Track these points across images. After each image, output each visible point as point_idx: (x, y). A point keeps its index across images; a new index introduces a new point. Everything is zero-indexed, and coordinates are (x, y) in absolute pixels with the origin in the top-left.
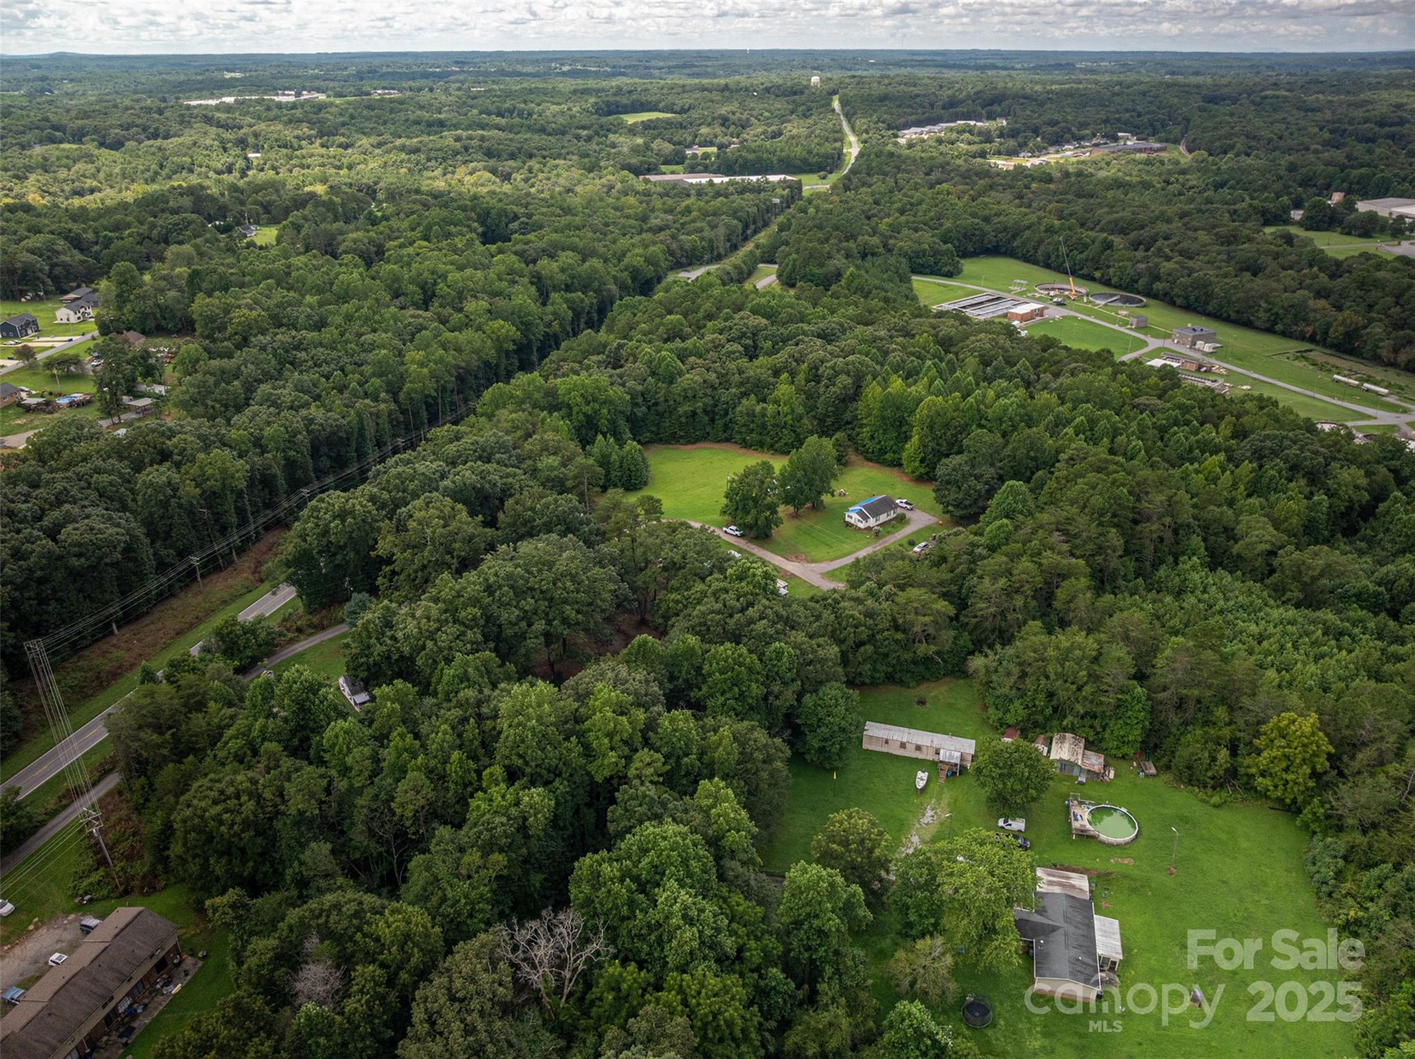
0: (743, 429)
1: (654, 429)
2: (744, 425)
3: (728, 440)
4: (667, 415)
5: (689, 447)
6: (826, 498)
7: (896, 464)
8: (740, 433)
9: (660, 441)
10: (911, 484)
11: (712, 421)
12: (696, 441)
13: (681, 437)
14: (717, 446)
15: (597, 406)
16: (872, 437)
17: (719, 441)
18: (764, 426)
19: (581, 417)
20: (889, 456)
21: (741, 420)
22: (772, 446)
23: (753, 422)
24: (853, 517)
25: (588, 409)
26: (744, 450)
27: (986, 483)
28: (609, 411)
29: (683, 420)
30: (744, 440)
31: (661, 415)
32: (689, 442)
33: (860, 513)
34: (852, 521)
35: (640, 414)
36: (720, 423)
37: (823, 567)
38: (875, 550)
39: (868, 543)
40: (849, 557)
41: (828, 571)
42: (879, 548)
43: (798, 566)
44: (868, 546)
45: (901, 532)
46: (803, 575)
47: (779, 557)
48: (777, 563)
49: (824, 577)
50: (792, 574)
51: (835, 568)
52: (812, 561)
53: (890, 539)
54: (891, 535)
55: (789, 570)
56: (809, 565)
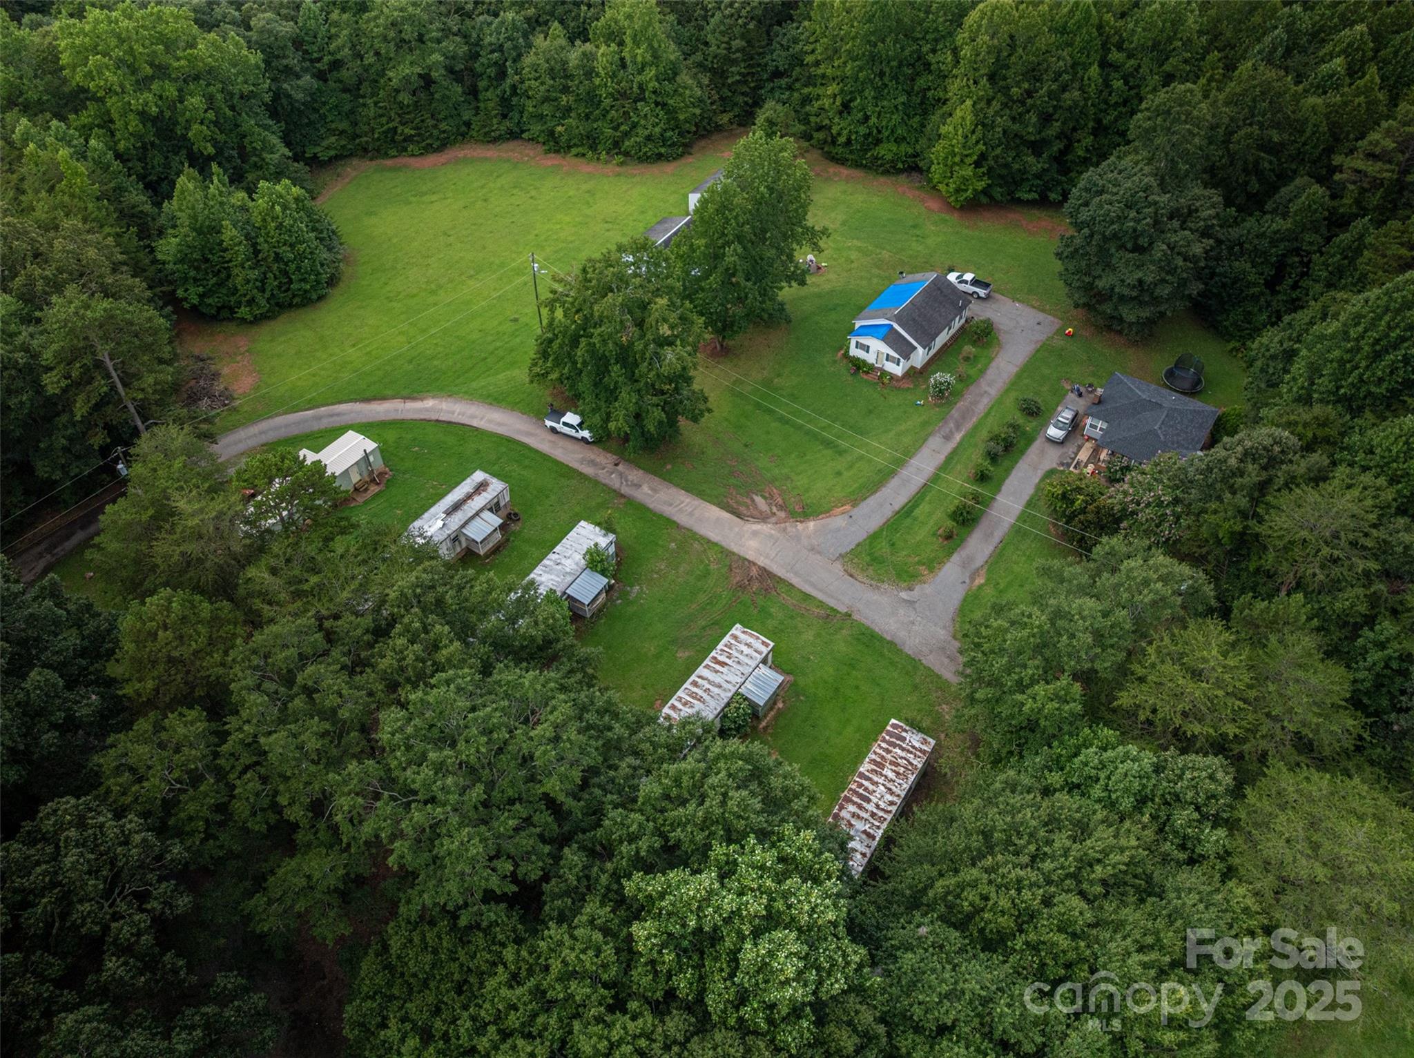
0: (546, 109)
1: (344, 125)
2: (546, 100)
3: (514, 135)
4: (365, 89)
5: (432, 159)
6: (787, 292)
7: (913, 167)
8: (541, 117)
9: (364, 152)
10: (953, 218)
11: (473, 92)
12: (444, 145)
13: (408, 139)
14: (491, 152)
15: (171, 91)
16: (846, 107)
17: (495, 140)
18: (592, 99)
19: (134, 123)
20: (886, 150)
21: (538, 88)
22: (616, 144)
23: (566, 90)
24: (875, 351)
25: (147, 100)
26: (553, 160)
27: (1205, 233)
28: (210, 99)
29: (405, 98)
30: (551, 133)
31: (353, 90)
32: (429, 149)
33: (891, 338)
34: (870, 358)
35: (300, 96)
36: (490, 98)
37: (838, 530)
38: (950, 446)
39: (925, 424)
40: (894, 483)
41: (858, 545)
42: (958, 437)
43: (771, 536)
44: (929, 435)
45: (991, 373)
46: (796, 574)
47: (714, 508)
48: (714, 536)
49: (853, 571)
50: (765, 574)
51: (871, 531)
52: (804, 513)
53: (976, 403)
54: (971, 388)
55: (750, 556)
56: (800, 526)
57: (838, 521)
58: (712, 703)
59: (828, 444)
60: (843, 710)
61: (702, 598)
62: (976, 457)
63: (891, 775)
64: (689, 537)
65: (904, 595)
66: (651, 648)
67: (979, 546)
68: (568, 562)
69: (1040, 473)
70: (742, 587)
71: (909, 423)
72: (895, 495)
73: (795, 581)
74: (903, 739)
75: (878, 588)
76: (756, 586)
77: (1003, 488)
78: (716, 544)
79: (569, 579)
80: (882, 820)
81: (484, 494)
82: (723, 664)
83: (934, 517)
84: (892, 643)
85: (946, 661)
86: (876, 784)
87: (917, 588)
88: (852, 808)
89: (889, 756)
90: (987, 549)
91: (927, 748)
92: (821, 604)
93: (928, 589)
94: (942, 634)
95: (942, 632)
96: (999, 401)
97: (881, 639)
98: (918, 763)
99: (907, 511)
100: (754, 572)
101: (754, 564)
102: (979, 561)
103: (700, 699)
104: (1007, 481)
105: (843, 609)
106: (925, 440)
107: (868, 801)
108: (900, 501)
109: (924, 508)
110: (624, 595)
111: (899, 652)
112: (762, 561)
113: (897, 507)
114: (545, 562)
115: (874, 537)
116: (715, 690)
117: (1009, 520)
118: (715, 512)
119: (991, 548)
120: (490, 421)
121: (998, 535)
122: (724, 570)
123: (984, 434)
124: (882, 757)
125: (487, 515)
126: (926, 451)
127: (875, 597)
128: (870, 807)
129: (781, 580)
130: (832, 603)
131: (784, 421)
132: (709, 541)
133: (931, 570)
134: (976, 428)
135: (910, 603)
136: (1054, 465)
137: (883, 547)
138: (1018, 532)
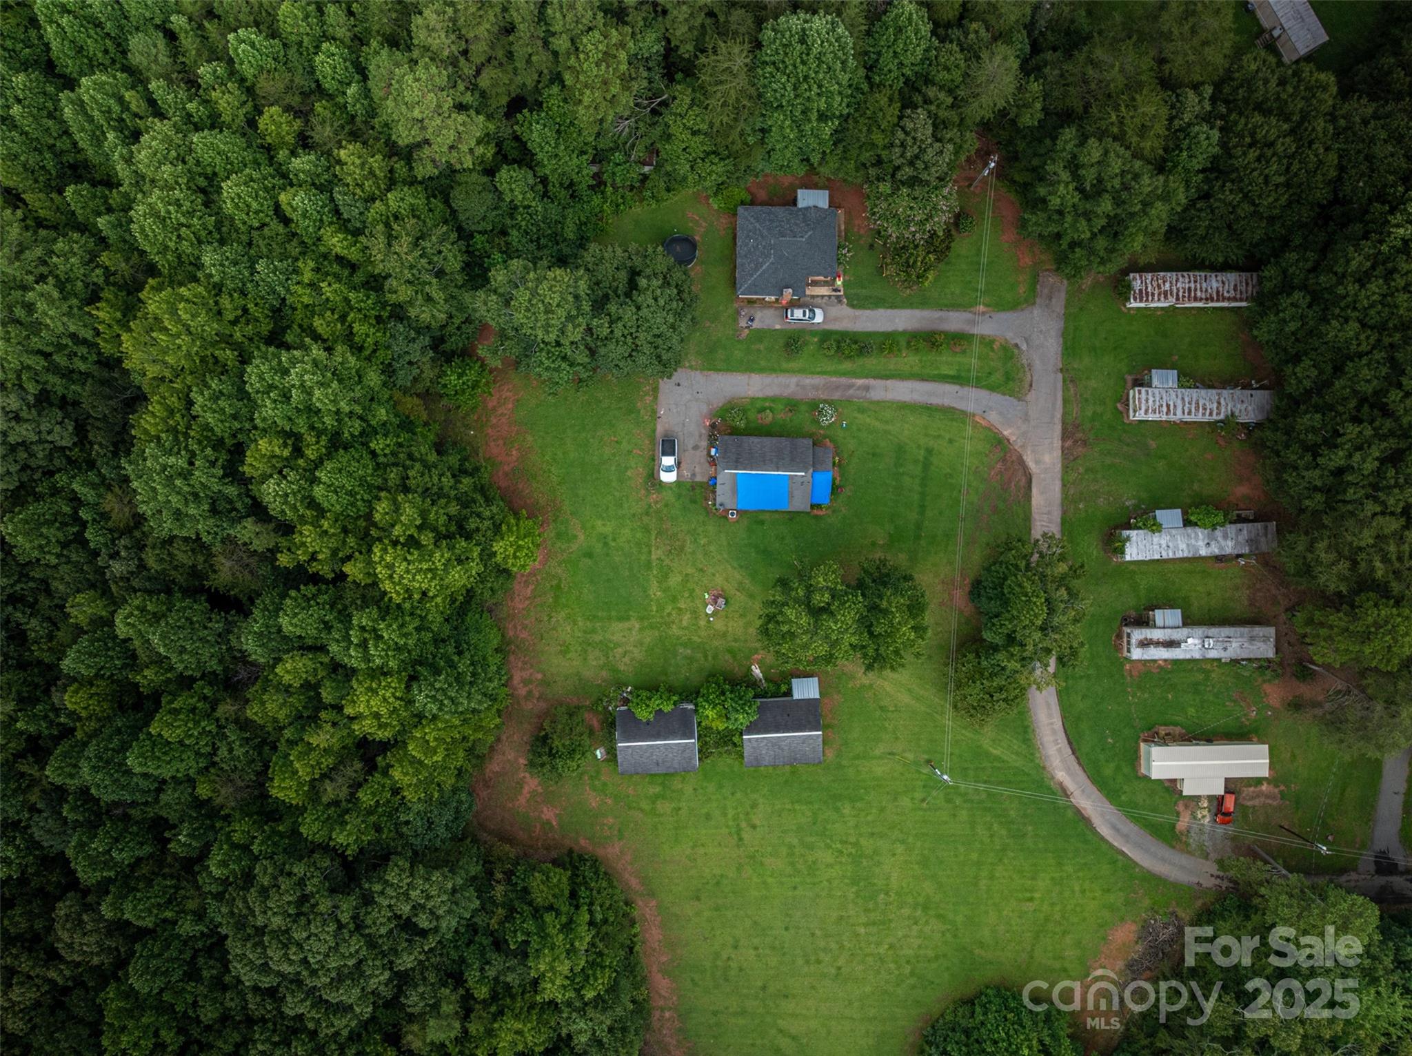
37: (1000, 413)
38: (872, 382)
39: (862, 410)
40: (935, 401)
41: (1004, 394)
42: (860, 382)
43: (1033, 451)
44: (872, 402)
45: (771, 392)
46: (1053, 417)
47: (1034, 502)
48: (1057, 487)
49: (1027, 386)
50: (1065, 436)
51: (988, 392)
52: (1000, 442)
53: (816, 388)
54: (798, 397)
55: (1058, 453)
56: (1012, 439)
57: (993, 417)
58: (1195, 396)
59: (926, 465)
60: (1125, 338)
61: (1108, 461)
62: (871, 362)
63: (1168, 285)
64: (1068, 501)
65: (1024, 347)
66: (1161, 465)
67: (954, 321)
68: (1163, 543)
69: (858, 312)
70: (1085, 443)
71: (868, 420)
72: (946, 394)
73: (1058, 415)
74: (1141, 291)
75: (1029, 365)
76: (1079, 435)
77: (890, 329)
78: (1063, 480)
79: (1174, 532)
80: (1195, 276)
81: (1149, 637)
82: (1168, 406)
83: (947, 361)
84: (1063, 335)
85: (1054, 300)
86: (1178, 290)
87: (1013, 342)
88: (1199, 294)
89: (1156, 292)
90: (953, 315)
91: (1137, 276)
92: (1065, 389)
93: (1009, 335)
94: (1036, 312)
95: (1035, 312)
96: (801, 371)
97: (1065, 343)
98: (1149, 276)
99: (958, 379)
100: (1069, 443)
101: (1062, 447)
102: (967, 315)
103: (1197, 403)
104: (882, 330)
105: (1060, 376)
106: (878, 402)
107: (1190, 289)
108: (951, 388)
109: (945, 370)
110: (1137, 507)
111: (1066, 328)
112: (1058, 443)
113: (956, 388)
114: (1171, 556)
115: (992, 388)
116: (1187, 400)
117: (917, 313)
118: (1037, 499)
119: (951, 313)
120: (1050, 716)
121: (937, 314)
122: (1079, 461)
123: (847, 366)
124: (1159, 294)
125: (1159, 622)
126: (890, 396)
127: (1037, 364)
128: (1192, 285)
129: (1063, 423)
130: (1060, 384)
131: (922, 508)
132: (1064, 485)
133: (992, 342)
134: (844, 374)
135: (1026, 340)
136: (844, 306)
137: (997, 377)
138: (924, 303)
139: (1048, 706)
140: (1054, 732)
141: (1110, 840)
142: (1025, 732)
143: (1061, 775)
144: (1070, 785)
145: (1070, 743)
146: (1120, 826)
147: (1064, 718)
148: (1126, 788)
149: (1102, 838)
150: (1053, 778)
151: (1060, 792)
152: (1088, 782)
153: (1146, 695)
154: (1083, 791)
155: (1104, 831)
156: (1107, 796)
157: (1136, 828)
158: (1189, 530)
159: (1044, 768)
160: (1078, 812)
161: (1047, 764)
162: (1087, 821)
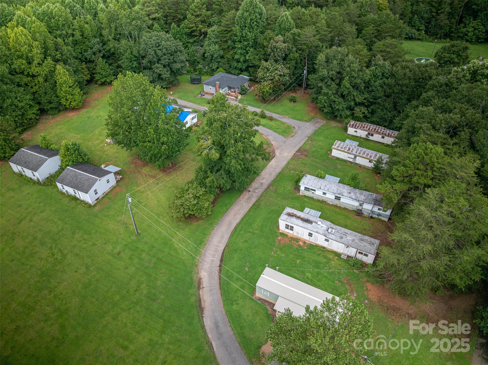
37: (274, 138)
41: (280, 134)
43: (280, 150)
45: (193, 107)
46: (296, 146)
49: (291, 136)
52: (268, 144)
55: (292, 154)
56: (274, 145)
57: (270, 138)
63: (366, 126)
64: (287, 168)
67: (275, 116)
70: (306, 156)
73: (299, 146)
76: (305, 153)
78: (289, 162)
83: (263, 121)
86: (370, 128)
89: (360, 126)
91: (354, 121)
94: (308, 124)
98: (359, 123)
99: (264, 125)
100: (299, 153)
101: (295, 154)
102: (279, 116)
107: (375, 129)
121: (268, 112)
132: (288, 164)
136: (237, 102)
137: (280, 130)
139: (222, 237)
140: (216, 250)
141: (208, 331)
142: (200, 243)
143: (204, 275)
144: (205, 282)
145: (221, 260)
146: (221, 325)
147: (227, 246)
148: (240, 302)
149: (203, 327)
150: (198, 273)
151: (196, 284)
152: (218, 286)
153: (283, 255)
154: (211, 290)
155: (208, 322)
156: (224, 301)
157: (231, 333)
158: (341, 184)
159: (197, 266)
160: (199, 301)
161: (200, 265)
162: (201, 309)
